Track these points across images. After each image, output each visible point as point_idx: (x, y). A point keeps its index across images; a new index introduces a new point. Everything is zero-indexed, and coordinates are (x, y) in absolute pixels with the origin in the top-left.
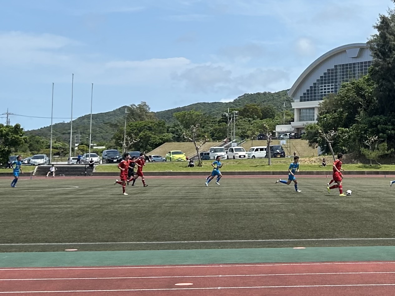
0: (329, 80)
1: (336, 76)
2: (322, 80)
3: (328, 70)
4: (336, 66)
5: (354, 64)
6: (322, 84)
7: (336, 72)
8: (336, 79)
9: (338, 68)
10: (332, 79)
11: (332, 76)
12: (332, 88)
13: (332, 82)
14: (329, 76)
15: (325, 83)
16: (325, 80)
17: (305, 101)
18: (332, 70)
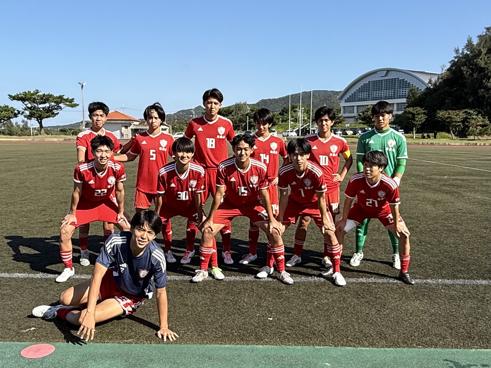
3: (364, 84)
4: (369, 82)
5: (382, 80)
6: (359, 92)
7: (369, 85)
9: (371, 83)
11: (367, 88)
13: (367, 91)
14: (364, 88)
16: (362, 90)
17: (348, 102)
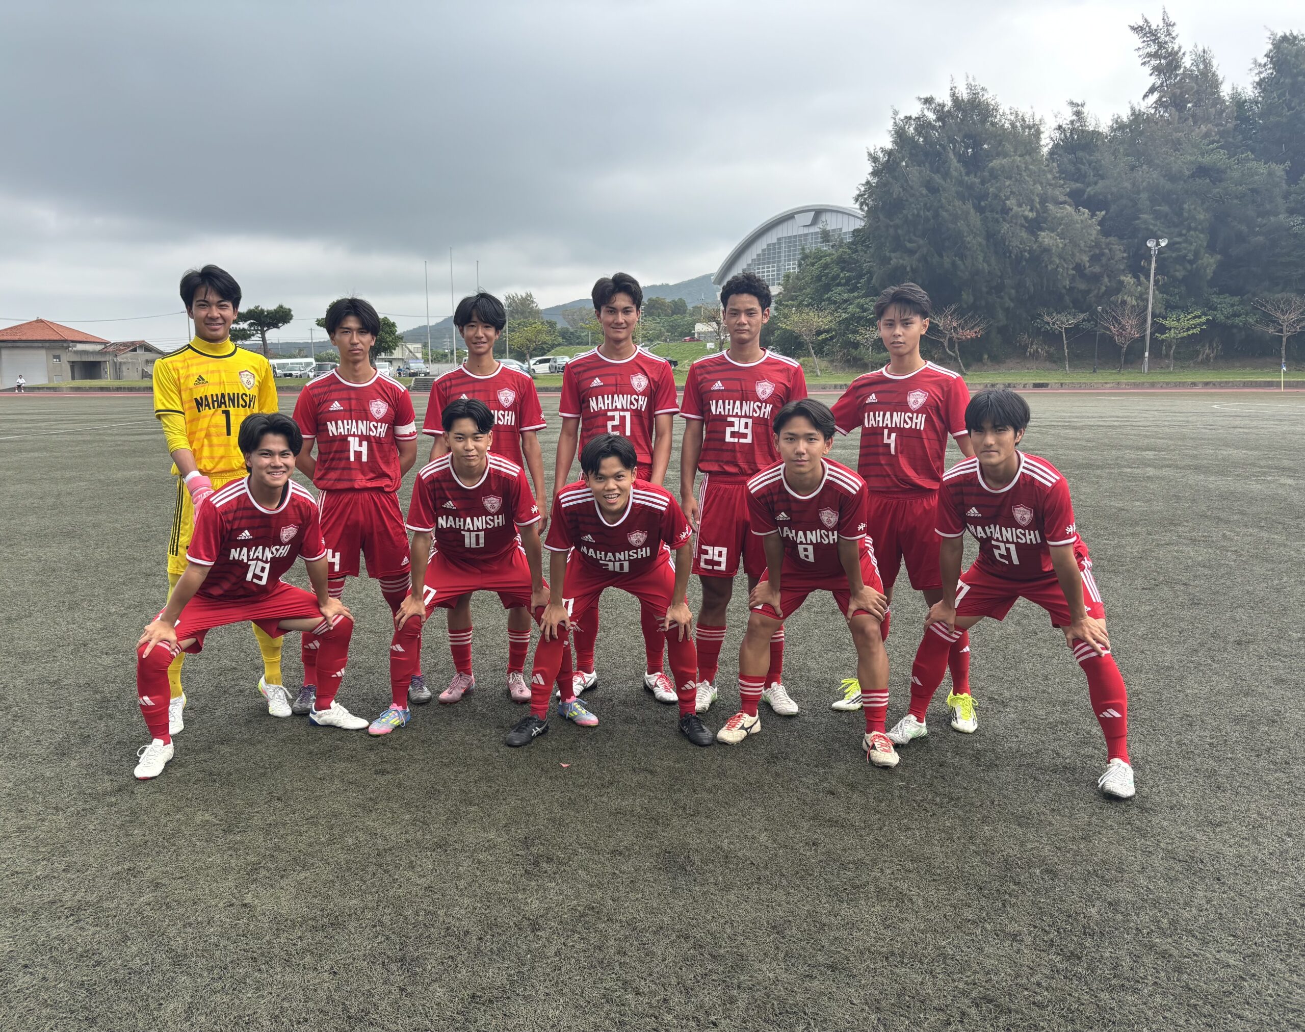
0: (769, 258)
1: (779, 253)
2: (759, 260)
3: (768, 245)
4: (779, 240)
5: (806, 235)
6: (759, 264)
7: (779, 248)
8: (779, 257)
9: (783, 241)
10: (774, 258)
11: (774, 253)
12: (773, 271)
13: (774, 262)
14: (769, 254)
15: (764, 264)
16: (764, 259)
18: (774, 244)
